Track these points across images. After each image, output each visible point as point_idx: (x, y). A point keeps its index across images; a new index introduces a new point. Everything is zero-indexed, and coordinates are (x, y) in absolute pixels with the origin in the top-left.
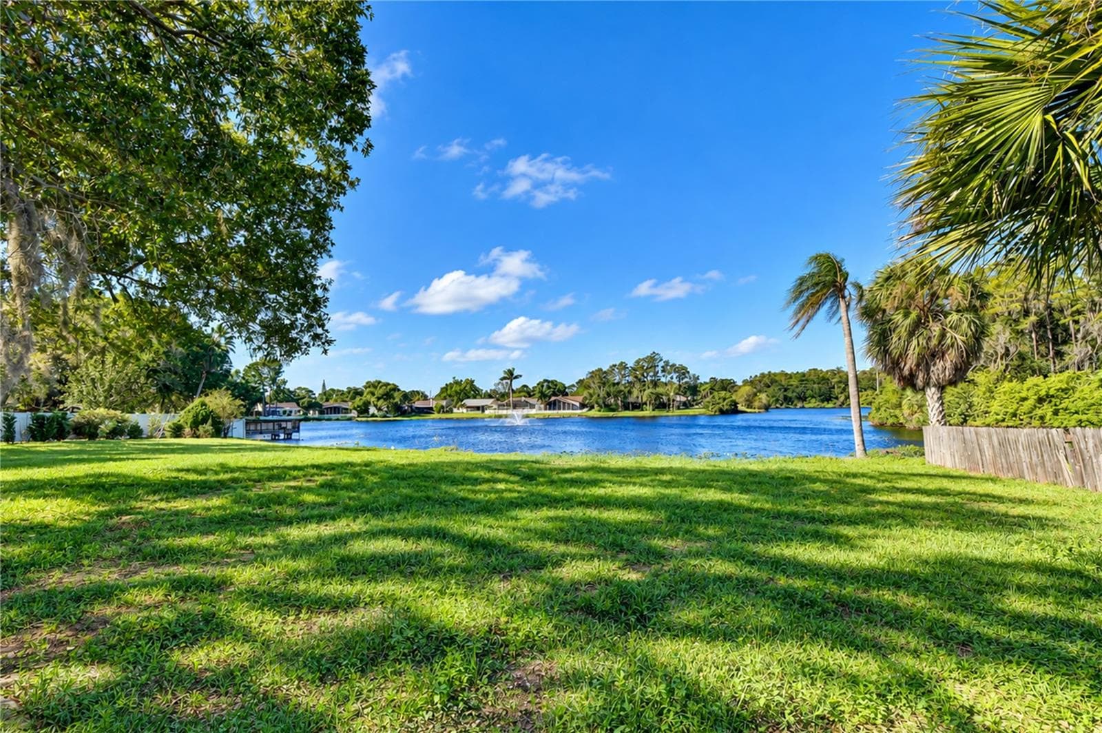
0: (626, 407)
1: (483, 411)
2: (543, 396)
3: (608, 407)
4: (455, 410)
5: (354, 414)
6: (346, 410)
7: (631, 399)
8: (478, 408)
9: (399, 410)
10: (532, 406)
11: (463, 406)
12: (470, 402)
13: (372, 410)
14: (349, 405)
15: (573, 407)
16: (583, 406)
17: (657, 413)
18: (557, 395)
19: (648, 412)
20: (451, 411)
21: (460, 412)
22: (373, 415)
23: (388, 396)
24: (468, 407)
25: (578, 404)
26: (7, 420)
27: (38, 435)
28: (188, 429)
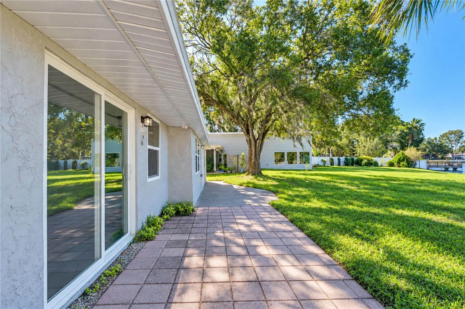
26: (339, 160)
27: (346, 164)
28: (396, 164)
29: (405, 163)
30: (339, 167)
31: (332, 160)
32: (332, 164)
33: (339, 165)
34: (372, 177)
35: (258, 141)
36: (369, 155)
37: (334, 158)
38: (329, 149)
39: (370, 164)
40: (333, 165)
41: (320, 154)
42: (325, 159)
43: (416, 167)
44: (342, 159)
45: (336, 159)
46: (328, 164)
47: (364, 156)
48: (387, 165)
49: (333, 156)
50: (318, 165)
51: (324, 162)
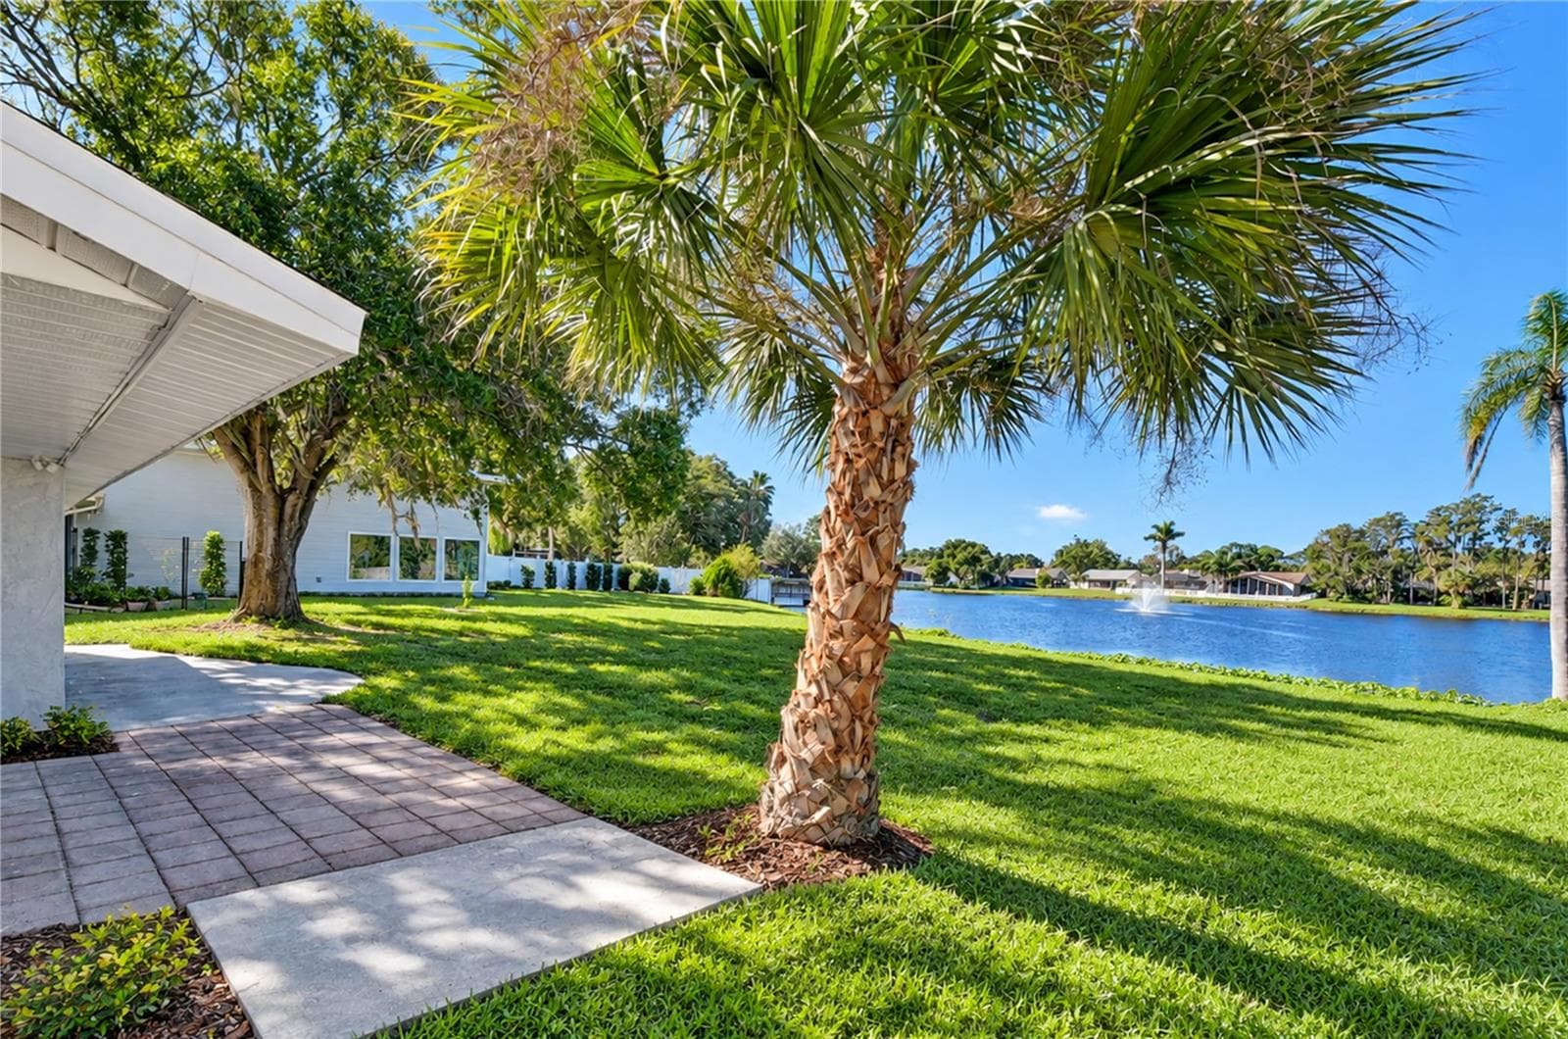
0: (1402, 596)
1: (1114, 588)
2: (1222, 568)
3: (1357, 595)
4: (1073, 585)
5: (930, 582)
6: (918, 577)
7: (1414, 582)
8: (1106, 583)
9: (987, 580)
10: (1202, 585)
11: (1084, 580)
12: (1093, 574)
13: (953, 579)
14: (922, 570)
15: (1282, 590)
16: (1303, 589)
17: (1472, 612)
18: (1252, 568)
19: (1453, 609)
20: (1065, 585)
21: (1078, 589)
22: (952, 586)
23: (974, 560)
24: (1090, 581)
25: (1291, 587)
26: (572, 569)
27: (592, 584)
28: (708, 586)
29: (726, 586)
30: (570, 592)
31: (550, 568)
32: (551, 582)
33: (572, 585)
34: (639, 626)
35: (291, 499)
36: (651, 559)
37: (557, 563)
38: (545, 535)
39: (651, 584)
40: (554, 587)
41: (516, 546)
42: (530, 563)
43: (748, 596)
44: (581, 567)
45: (562, 567)
46: (539, 580)
47: (638, 564)
48: (689, 590)
49: (558, 555)
50: (507, 585)
51: (528, 574)
